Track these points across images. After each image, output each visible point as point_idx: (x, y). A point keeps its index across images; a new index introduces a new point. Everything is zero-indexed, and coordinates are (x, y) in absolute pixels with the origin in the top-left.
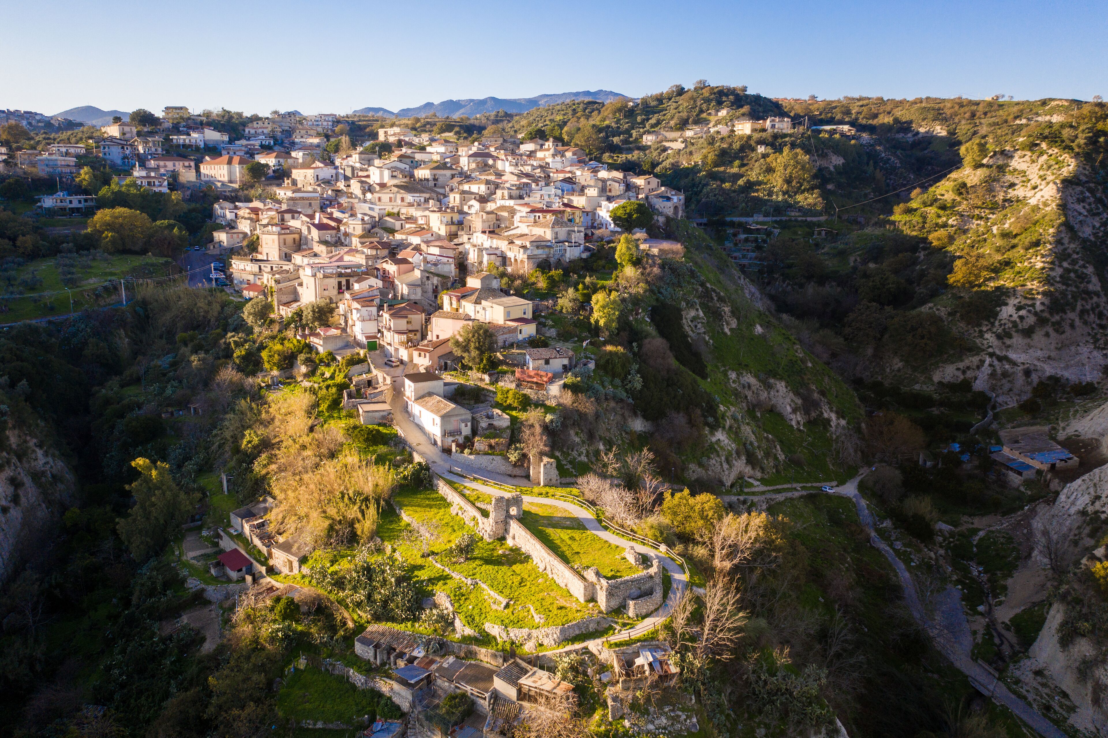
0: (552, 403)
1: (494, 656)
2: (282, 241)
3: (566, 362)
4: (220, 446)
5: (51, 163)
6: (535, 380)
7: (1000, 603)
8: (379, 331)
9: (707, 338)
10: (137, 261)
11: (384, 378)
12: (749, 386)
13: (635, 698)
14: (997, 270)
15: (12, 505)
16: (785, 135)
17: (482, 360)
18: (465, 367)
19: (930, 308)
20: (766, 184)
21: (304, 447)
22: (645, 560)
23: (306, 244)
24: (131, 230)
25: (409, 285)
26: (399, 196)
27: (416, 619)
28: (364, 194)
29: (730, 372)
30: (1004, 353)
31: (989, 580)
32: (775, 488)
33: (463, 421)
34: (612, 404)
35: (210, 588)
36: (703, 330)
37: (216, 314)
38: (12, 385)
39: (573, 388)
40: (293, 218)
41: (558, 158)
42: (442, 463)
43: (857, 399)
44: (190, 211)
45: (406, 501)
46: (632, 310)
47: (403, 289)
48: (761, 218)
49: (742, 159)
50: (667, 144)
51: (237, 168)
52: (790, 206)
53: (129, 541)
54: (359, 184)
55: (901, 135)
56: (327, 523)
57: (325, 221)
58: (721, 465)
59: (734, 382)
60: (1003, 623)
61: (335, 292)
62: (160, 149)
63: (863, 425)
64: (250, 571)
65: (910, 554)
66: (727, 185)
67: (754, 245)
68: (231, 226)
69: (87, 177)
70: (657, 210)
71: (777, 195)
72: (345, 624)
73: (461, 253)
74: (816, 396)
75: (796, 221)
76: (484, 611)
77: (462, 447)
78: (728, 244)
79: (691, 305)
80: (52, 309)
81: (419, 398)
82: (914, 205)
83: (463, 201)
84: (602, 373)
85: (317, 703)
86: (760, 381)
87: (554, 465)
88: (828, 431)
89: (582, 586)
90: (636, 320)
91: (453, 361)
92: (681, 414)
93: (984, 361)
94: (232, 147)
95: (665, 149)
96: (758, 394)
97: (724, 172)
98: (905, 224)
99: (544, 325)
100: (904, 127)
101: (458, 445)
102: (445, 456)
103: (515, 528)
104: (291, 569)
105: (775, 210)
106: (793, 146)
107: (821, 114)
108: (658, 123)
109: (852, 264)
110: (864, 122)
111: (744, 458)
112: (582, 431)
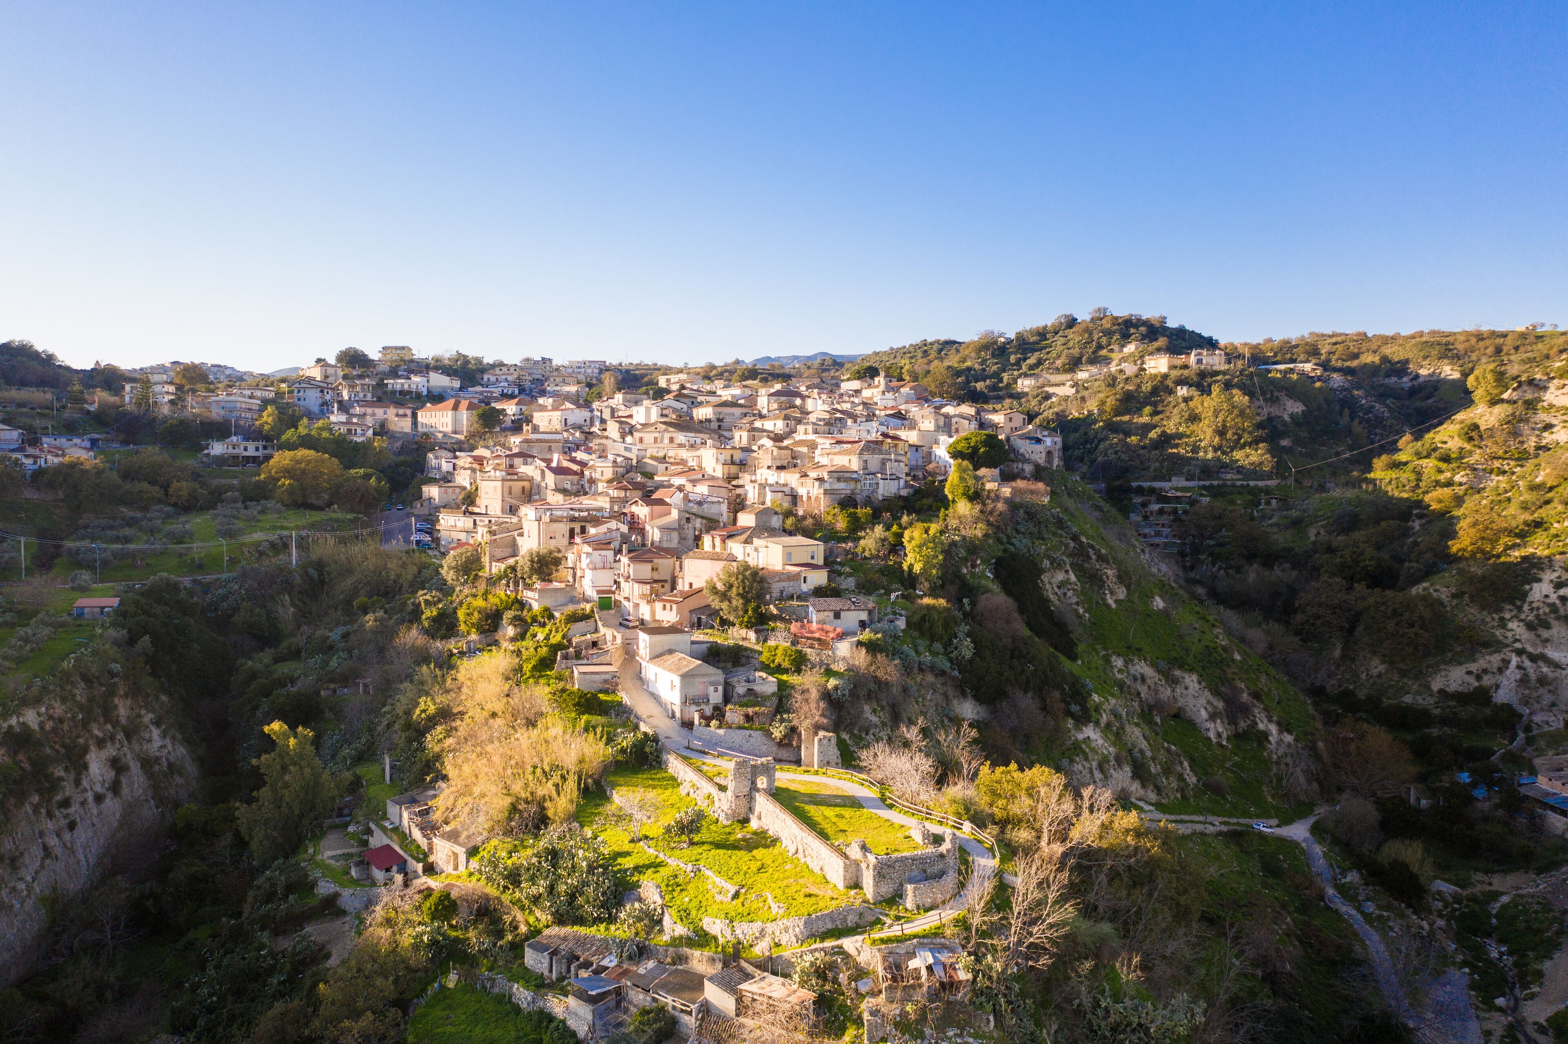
0: (840, 667)
1: (712, 960)
2: (506, 490)
3: (864, 616)
4: (389, 726)
5: (228, 405)
6: (817, 635)
7: (1532, 996)
8: (615, 582)
9: (1081, 611)
10: (317, 517)
11: (614, 637)
12: (1143, 679)
13: (904, 1014)
14: (1523, 534)
15: (110, 795)
16: (1217, 373)
17: (746, 612)
18: (724, 622)
19: (1425, 589)
20: (1189, 436)
21: (494, 715)
22: (938, 840)
23: (539, 493)
24: (315, 478)
25: (662, 529)
26: (667, 436)
27: (612, 919)
28: (623, 437)
29: (1114, 658)
30: (1540, 650)
31: (1516, 964)
32: (1178, 818)
33: (712, 684)
34: (930, 678)
35: (346, 893)
36: (1075, 600)
37: (410, 577)
38: (132, 641)
39: (871, 647)
40: (525, 464)
41: (889, 395)
42: (679, 739)
43: (1310, 708)
44: (398, 465)
45: (621, 780)
46: (967, 560)
47: (654, 534)
48: (1183, 483)
49: (1155, 404)
50: (1051, 390)
51: (464, 415)
52: (1224, 466)
53: (250, 835)
54: (617, 425)
55: (1394, 379)
56: (508, 800)
57: (566, 464)
58: (1091, 772)
59: (1120, 671)
60: (1535, 1023)
61: (565, 541)
62: (369, 396)
63: (1320, 744)
64: (402, 868)
65: (1388, 918)
66: (1134, 439)
67: (1172, 517)
68: (447, 479)
69: (270, 420)
70: (1022, 455)
71: (1206, 452)
72: (516, 928)
73: (739, 496)
74: (1245, 697)
75: (1233, 486)
76: (704, 903)
77: (707, 719)
78: (1135, 517)
79: (1057, 565)
80: (200, 567)
81: (656, 657)
82: (1402, 457)
83: (753, 439)
84: (916, 634)
85: (463, 1026)
86: (1159, 672)
87: (834, 741)
88: (1265, 749)
89: (842, 865)
90: (973, 574)
91: (709, 615)
92: (1030, 694)
93: (1509, 662)
94: (462, 394)
95: (1048, 397)
96: (1157, 692)
97: (1130, 422)
98: (1390, 482)
99: (840, 574)
100: (1399, 368)
101: (702, 717)
102: (684, 731)
103: (763, 804)
104: (456, 868)
105: (1203, 472)
106: (1228, 386)
107: (1275, 355)
108: (1040, 362)
109: (1313, 538)
110: (1339, 364)
111: (1127, 769)
112: (883, 708)
